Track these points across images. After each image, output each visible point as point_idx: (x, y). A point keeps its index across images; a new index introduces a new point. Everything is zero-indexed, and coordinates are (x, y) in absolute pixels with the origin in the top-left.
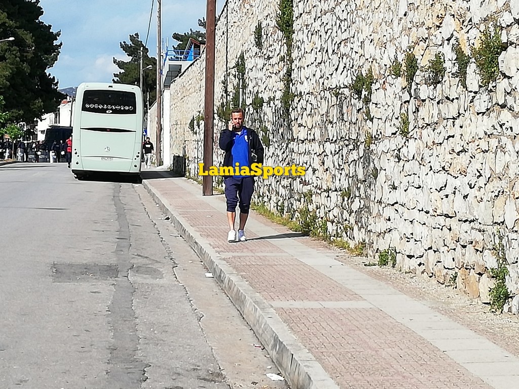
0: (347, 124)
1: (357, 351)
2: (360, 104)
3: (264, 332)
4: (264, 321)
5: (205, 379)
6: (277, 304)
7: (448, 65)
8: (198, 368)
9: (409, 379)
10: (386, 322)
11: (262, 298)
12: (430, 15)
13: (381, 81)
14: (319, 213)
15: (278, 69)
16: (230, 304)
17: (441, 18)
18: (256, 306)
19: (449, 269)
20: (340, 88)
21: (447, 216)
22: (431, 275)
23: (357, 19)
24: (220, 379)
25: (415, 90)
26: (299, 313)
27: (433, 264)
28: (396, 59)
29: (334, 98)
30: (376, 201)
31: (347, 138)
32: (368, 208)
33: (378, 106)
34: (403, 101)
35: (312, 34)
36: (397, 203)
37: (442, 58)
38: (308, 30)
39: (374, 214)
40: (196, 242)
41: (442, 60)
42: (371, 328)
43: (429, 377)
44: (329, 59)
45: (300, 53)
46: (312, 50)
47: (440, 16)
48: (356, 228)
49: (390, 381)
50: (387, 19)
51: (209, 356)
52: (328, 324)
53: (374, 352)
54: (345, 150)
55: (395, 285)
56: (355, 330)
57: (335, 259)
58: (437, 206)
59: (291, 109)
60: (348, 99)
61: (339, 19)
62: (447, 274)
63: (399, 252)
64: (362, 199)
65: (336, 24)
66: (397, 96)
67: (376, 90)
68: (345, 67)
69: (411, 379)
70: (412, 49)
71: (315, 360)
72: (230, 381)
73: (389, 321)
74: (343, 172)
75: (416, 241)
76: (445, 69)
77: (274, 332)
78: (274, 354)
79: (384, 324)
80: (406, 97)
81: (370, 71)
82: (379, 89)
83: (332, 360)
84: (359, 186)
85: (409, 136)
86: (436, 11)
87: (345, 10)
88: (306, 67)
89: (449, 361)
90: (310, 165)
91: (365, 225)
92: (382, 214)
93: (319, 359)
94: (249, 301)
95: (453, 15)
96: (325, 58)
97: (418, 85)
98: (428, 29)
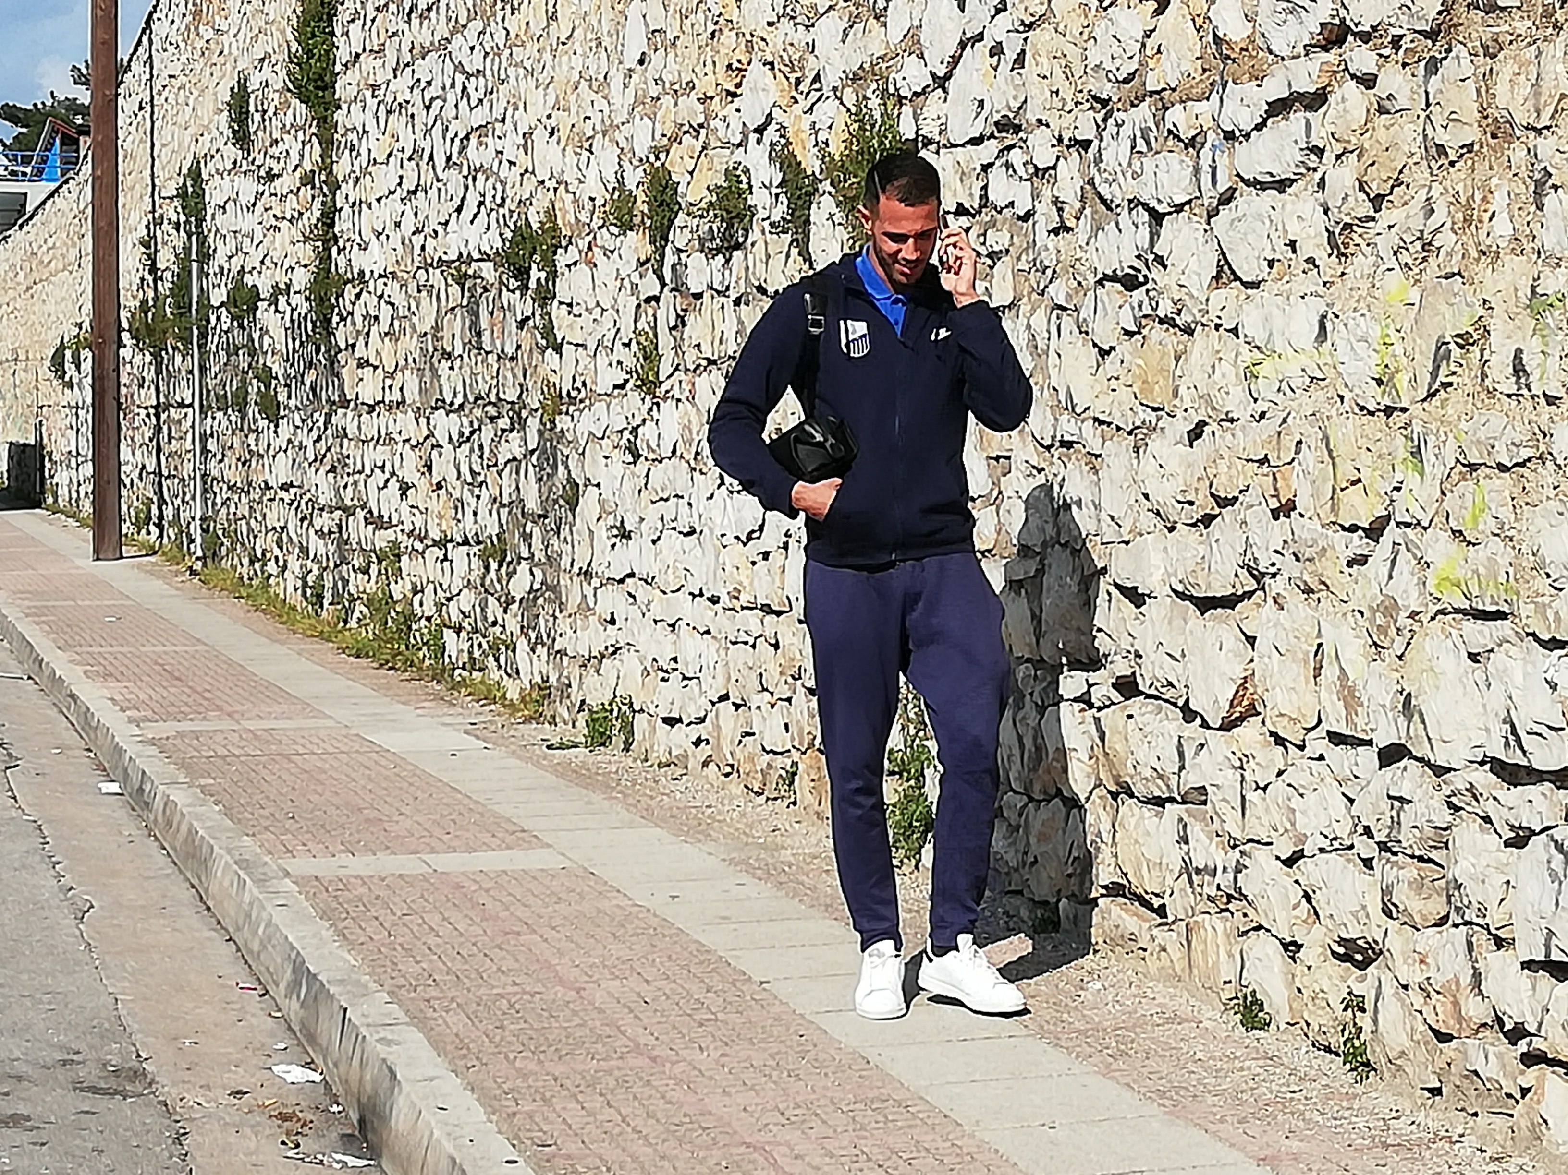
0: (492, 358)
1: (525, 992)
2: (525, 306)
3: (265, 947)
4: (265, 915)
5: (94, 1090)
6: (301, 865)
7: (759, 199)
8: (75, 1057)
9: (668, 1065)
10: (605, 905)
11: (259, 850)
12: (709, 62)
13: (580, 242)
14: (421, 605)
15: (298, 207)
16: (170, 869)
17: (738, 70)
18: (241, 873)
19: (776, 753)
20: (470, 260)
21: (767, 609)
22: (728, 769)
23: (511, 71)
24: (138, 1087)
25: (674, 266)
26: (364, 890)
27: (732, 742)
28: (621, 183)
29: (455, 289)
30: (576, 570)
31: (493, 400)
32: (554, 589)
33: (576, 310)
34: (643, 297)
35: (389, 112)
36: (632, 575)
37: (745, 180)
38: (376, 101)
39: (571, 608)
40: (73, 696)
41: (744, 186)
42: (563, 925)
43: (722, 1055)
44: (438, 180)
45: (357, 163)
46: (390, 155)
47: (736, 65)
48: (522, 645)
49: (616, 1073)
50: (591, 72)
51: (109, 1020)
52: (444, 919)
53: (573, 993)
54: (487, 434)
55: (631, 801)
56: (518, 934)
57: (466, 732)
58: (741, 584)
59: (335, 319)
60: (494, 291)
61: (464, 72)
62: (769, 766)
63: (642, 711)
64: (536, 565)
65: (453, 86)
66: (626, 283)
67: (568, 266)
68: (481, 203)
69: (673, 1063)
70: (662, 156)
71: (406, 1024)
72: (168, 1090)
73: (615, 902)
74: (484, 492)
75: (685, 678)
76: (752, 210)
77: (293, 948)
78: (293, 1007)
79: (599, 911)
80: (650, 286)
81: (551, 215)
82: (575, 263)
83: (456, 1022)
84: (528, 530)
85: (661, 391)
86: (723, 51)
87: (478, 47)
88: (375, 204)
89: (777, 1009)
90: (393, 474)
91: (549, 636)
92: (592, 605)
93: (418, 1020)
94: (222, 859)
95: (772, 64)
96: (428, 177)
97: (681, 253)
98: (702, 102)
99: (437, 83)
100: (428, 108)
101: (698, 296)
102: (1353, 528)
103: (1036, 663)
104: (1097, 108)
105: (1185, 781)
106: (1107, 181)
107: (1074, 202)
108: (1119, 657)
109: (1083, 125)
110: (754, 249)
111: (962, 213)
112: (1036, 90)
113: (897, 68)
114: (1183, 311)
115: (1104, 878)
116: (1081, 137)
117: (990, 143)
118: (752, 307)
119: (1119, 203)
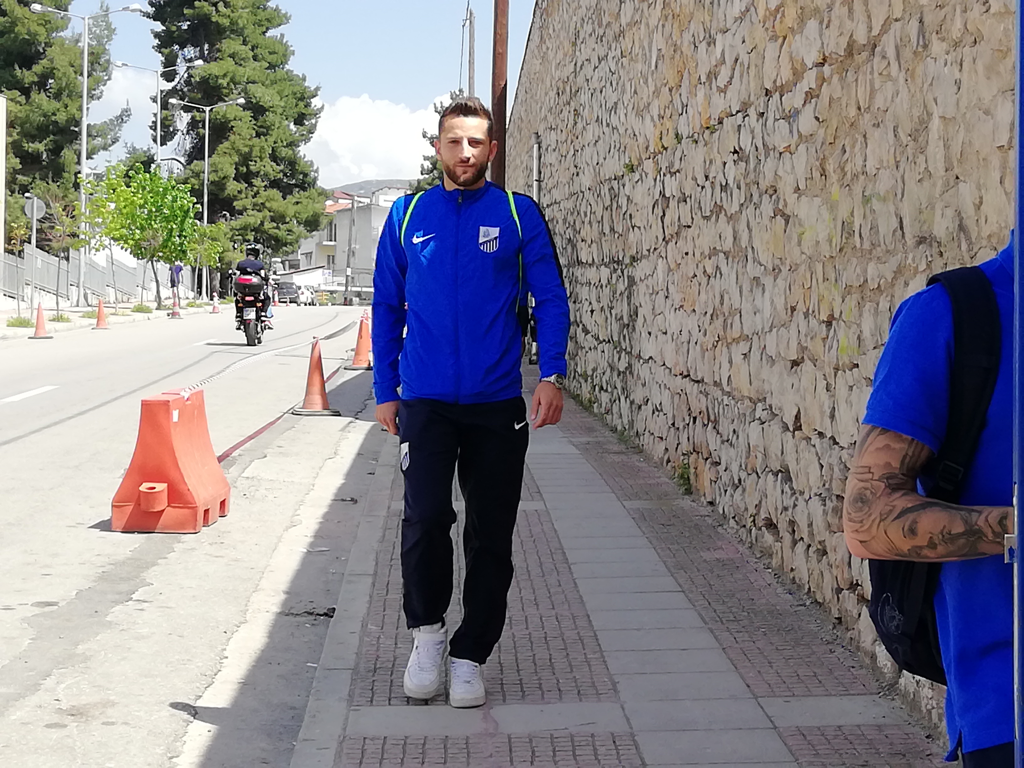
2: (625, 205)
12: (673, 68)
13: (639, 169)
14: (596, 377)
21: (683, 374)
25: (663, 182)
30: (636, 355)
32: (631, 366)
33: (638, 208)
34: (655, 200)
36: (651, 358)
39: (635, 376)
44: (604, 134)
46: (591, 119)
50: (643, 73)
58: (677, 360)
60: (617, 197)
63: (652, 433)
64: (627, 353)
65: (608, 79)
68: (615, 146)
70: (661, 120)
84: (624, 333)
86: (676, 61)
88: (587, 146)
90: (590, 303)
91: (629, 393)
92: (640, 375)
97: (664, 175)
98: (670, 90)
99: (604, 79)
100: (601, 92)
101: (669, 198)
102: (824, 322)
103: (750, 399)
104: (766, 95)
105: (784, 460)
106: (768, 135)
107: (760, 146)
108: (769, 394)
109: (762, 104)
110: (683, 172)
111: (735, 152)
112: (752, 84)
113: (720, 71)
114: (786, 205)
115: (763, 515)
116: (761, 111)
117: (740, 114)
118: (682, 204)
119: (771, 147)
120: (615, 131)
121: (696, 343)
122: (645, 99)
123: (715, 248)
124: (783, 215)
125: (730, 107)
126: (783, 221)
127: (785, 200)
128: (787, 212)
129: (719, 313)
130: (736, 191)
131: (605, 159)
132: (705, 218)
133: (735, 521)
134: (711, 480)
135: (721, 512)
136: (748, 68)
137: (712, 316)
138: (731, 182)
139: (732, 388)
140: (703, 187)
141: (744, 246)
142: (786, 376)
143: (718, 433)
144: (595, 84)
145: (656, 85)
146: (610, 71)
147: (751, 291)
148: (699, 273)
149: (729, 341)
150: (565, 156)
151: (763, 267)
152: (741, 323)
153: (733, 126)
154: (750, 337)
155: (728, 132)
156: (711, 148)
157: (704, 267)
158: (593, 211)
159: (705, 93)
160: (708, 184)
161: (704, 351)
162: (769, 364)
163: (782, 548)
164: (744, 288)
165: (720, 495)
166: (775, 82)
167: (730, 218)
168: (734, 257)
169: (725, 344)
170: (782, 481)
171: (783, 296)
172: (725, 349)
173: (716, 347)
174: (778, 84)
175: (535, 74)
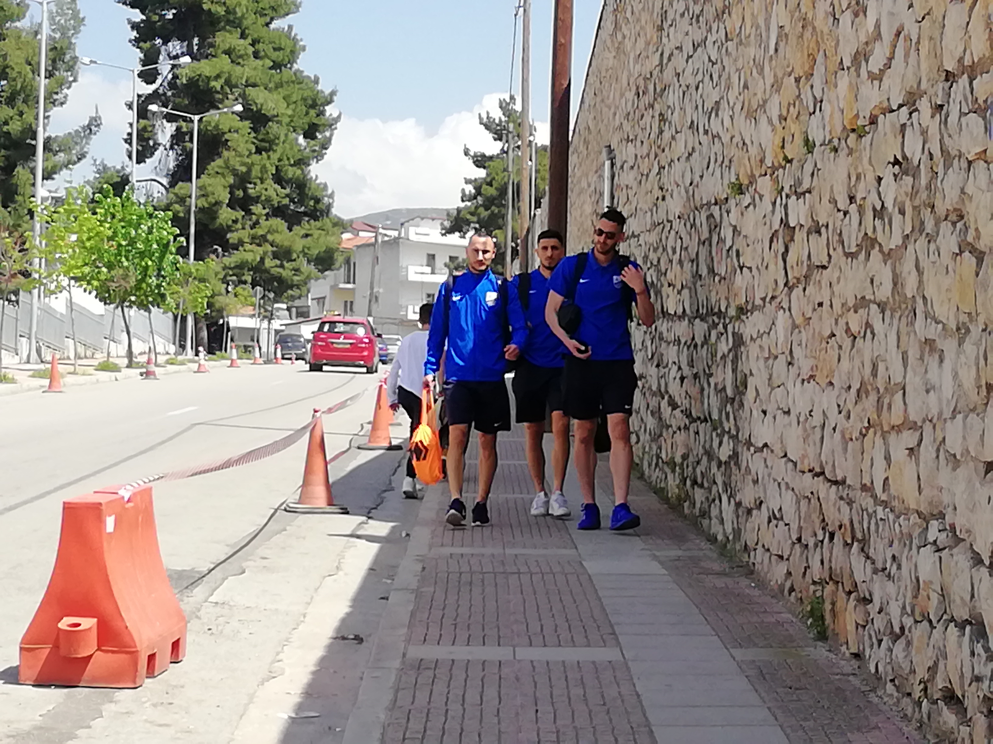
0: (717, 278)
2: (730, 238)
13: (751, 189)
15: (649, 166)
19: (816, 583)
22: (800, 595)
25: (785, 206)
27: (800, 574)
30: (744, 440)
32: (737, 455)
33: (748, 241)
34: (773, 231)
35: (684, 93)
36: (766, 445)
39: (743, 469)
44: (700, 144)
46: (683, 125)
50: (757, 59)
54: (714, 335)
58: (806, 451)
60: (718, 228)
63: (768, 549)
64: (731, 437)
65: (707, 72)
66: (767, 220)
67: (747, 207)
68: (716, 160)
74: (712, 380)
75: (784, 524)
80: (776, 221)
82: (749, 205)
84: (728, 410)
85: (778, 303)
86: (806, 41)
87: (716, 42)
88: (676, 161)
90: (679, 367)
91: (735, 489)
92: (750, 469)
97: (788, 196)
98: (797, 80)
99: (701, 71)
100: (697, 88)
101: (794, 228)
103: (919, 514)
104: (947, 80)
105: (974, 607)
106: (950, 136)
107: (937, 153)
108: (950, 509)
109: (940, 93)
110: (814, 193)
111: (896, 162)
112: (924, 66)
113: (872, 51)
114: (978, 237)
115: (940, 683)
116: (939, 103)
117: (904, 108)
118: (813, 237)
119: (954, 152)
120: (716, 140)
121: (834, 429)
122: (759, 96)
123: (863, 298)
124: (973, 250)
125: (888, 99)
126: (974, 260)
127: (977, 229)
128: (981, 245)
129: (869, 388)
130: (897, 218)
131: (701, 177)
132: (847, 255)
133: (895, 685)
134: (857, 624)
135: (873, 670)
136: (918, 42)
137: (858, 391)
138: (889, 204)
139: (889, 495)
140: (846, 213)
141: (909, 295)
142: (978, 485)
143: (868, 557)
144: (688, 79)
145: (775, 76)
146: (710, 60)
147: (922, 358)
148: (840, 332)
149: (886, 428)
150: (647, 175)
151: (940, 326)
152: (905, 403)
153: (893, 125)
154: (919, 424)
155: (885, 134)
156: (860, 159)
157: (847, 323)
158: (684, 246)
159: (850, 83)
160: (853, 208)
161: (846, 441)
162: (950, 465)
163: (970, 734)
164: (910, 354)
165: (872, 646)
166: (961, 60)
167: (887, 256)
168: (893, 311)
169: (879, 434)
170: (971, 639)
171: (974, 369)
172: (879, 441)
173: (864, 436)
174: (967, 62)
175: (607, 70)
